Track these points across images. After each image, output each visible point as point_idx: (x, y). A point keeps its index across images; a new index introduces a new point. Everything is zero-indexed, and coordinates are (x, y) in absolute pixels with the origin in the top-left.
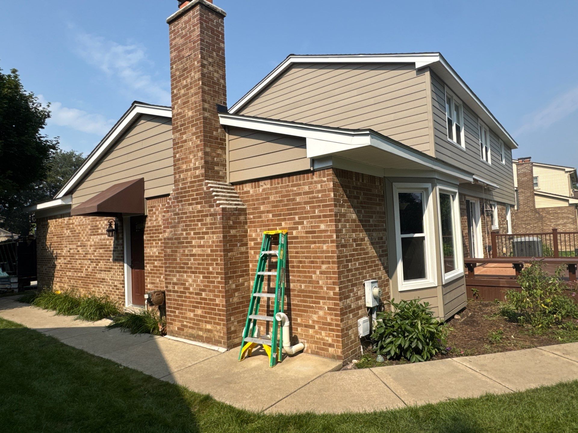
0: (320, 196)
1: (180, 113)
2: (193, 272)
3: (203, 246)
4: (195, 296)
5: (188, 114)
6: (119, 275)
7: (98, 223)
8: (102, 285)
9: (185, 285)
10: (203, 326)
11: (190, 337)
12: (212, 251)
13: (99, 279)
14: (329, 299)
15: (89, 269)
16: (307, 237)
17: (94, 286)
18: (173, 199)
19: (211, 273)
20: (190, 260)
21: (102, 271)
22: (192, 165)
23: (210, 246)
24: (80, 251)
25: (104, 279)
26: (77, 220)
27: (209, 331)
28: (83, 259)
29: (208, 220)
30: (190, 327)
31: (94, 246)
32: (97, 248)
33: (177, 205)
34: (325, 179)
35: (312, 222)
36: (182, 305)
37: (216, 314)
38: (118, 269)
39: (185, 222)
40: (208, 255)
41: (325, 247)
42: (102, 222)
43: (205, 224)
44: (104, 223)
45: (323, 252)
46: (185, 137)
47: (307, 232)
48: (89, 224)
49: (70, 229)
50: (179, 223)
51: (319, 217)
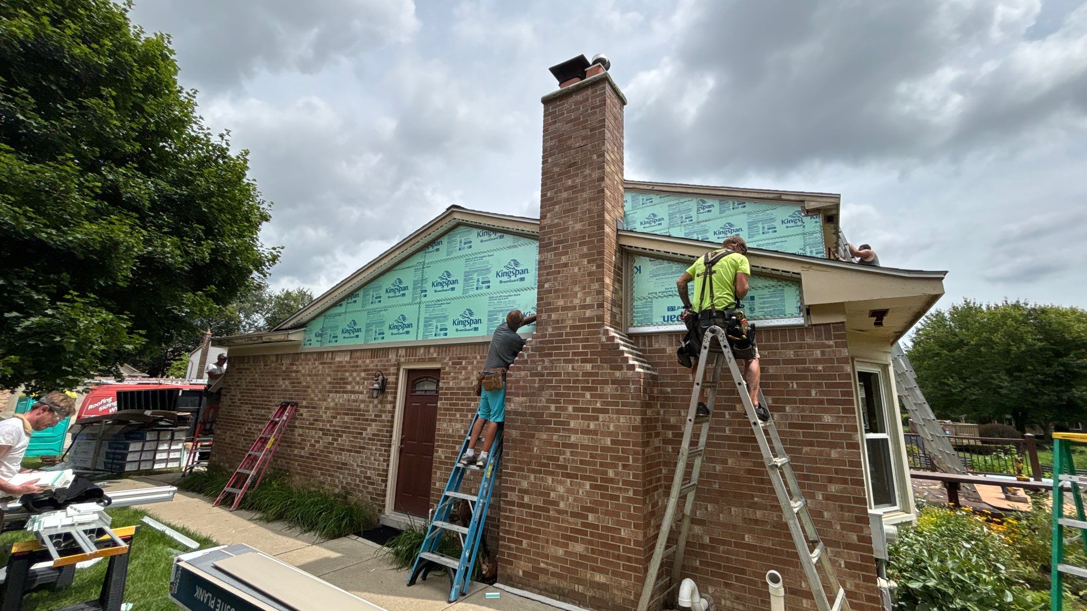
0: (820, 368)
1: (558, 225)
2: (568, 476)
3: (595, 432)
4: (571, 520)
5: (573, 228)
6: (379, 461)
7: (347, 374)
8: (340, 473)
9: (549, 497)
10: (586, 576)
11: (554, 593)
12: (613, 442)
13: (335, 462)
14: (849, 546)
15: (317, 445)
16: (792, 434)
17: (322, 474)
18: (532, 350)
19: (611, 481)
20: (564, 453)
21: (343, 450)
22: (577, 302)
23: (610, 434)
24: (304, 414)
25: (345, 464)
26: (307, 367)
27: (600, 586)
28: (309, 428)
29: (609, 389)
30: (554, 574)
31: (334, 409)
32: (338, 414)
33: (540, 361)
34: (831, 343)
35: (803, 410)
36: (539, 532)
37: (618, 557)
38: (376, 450)
39: (554, 388)
40: (604, 449)
41: (834, 454)
42: (355, 374)
43: (601, 396)
44: (359, 375)
45: (831, 461)
46: (564, 259)
47: (792, 425)
48: (329, 375)
49: (290, 379)
50: (541, 389)
51: (821, 402)
